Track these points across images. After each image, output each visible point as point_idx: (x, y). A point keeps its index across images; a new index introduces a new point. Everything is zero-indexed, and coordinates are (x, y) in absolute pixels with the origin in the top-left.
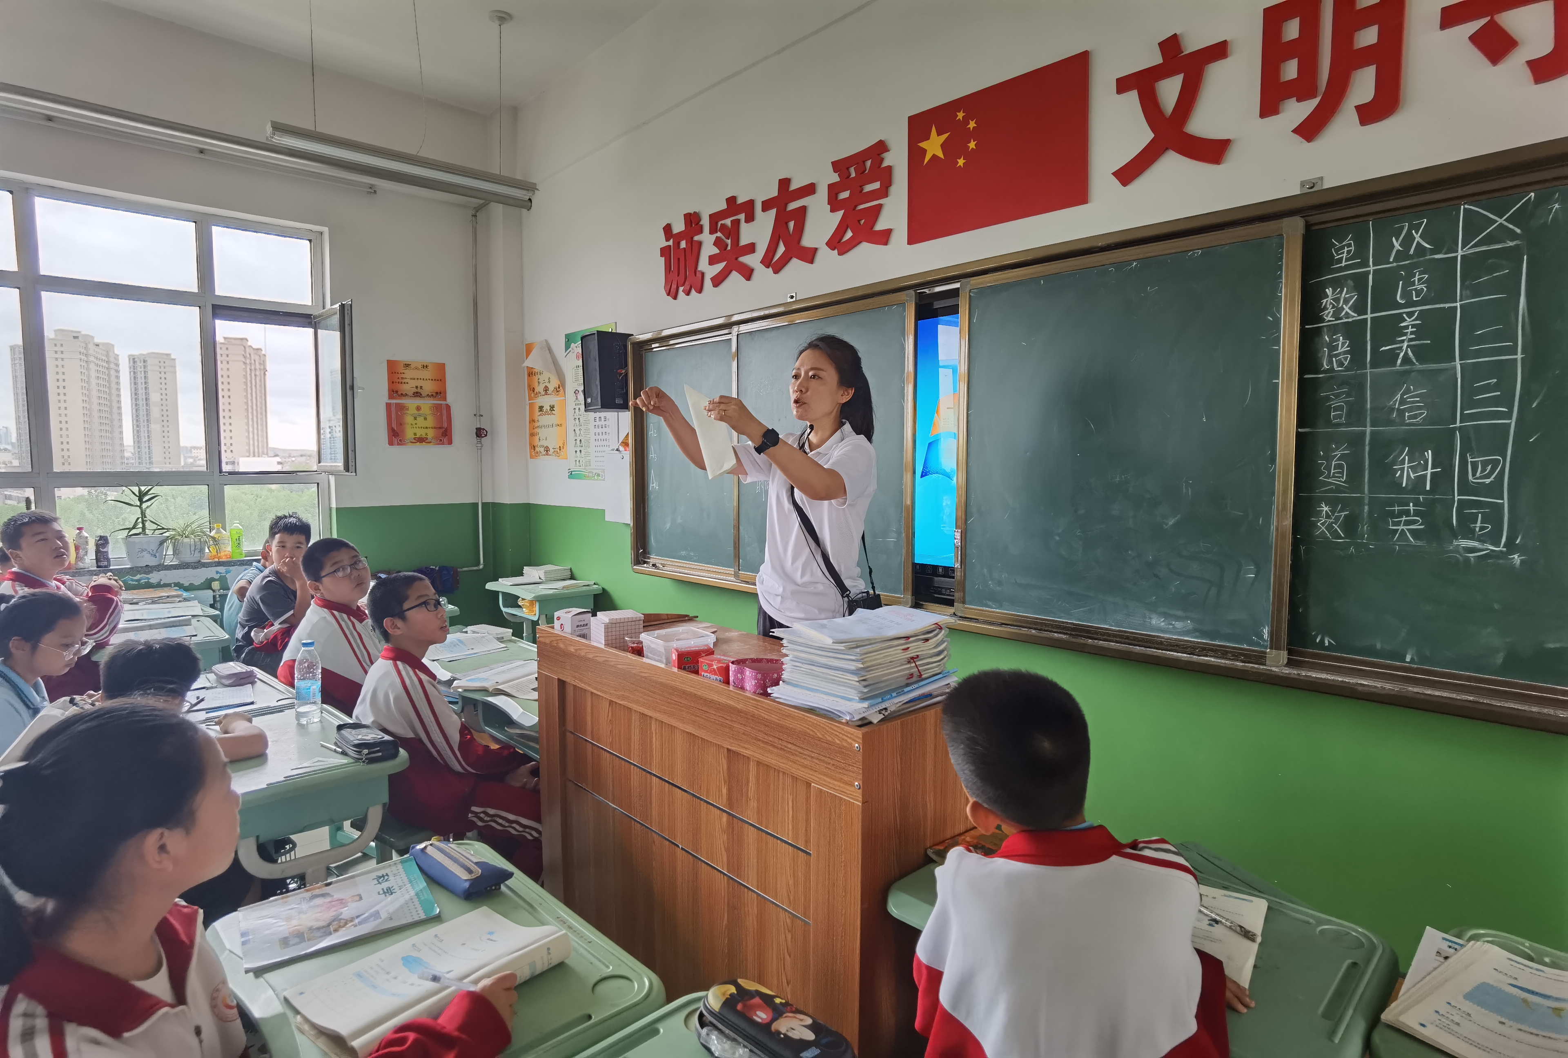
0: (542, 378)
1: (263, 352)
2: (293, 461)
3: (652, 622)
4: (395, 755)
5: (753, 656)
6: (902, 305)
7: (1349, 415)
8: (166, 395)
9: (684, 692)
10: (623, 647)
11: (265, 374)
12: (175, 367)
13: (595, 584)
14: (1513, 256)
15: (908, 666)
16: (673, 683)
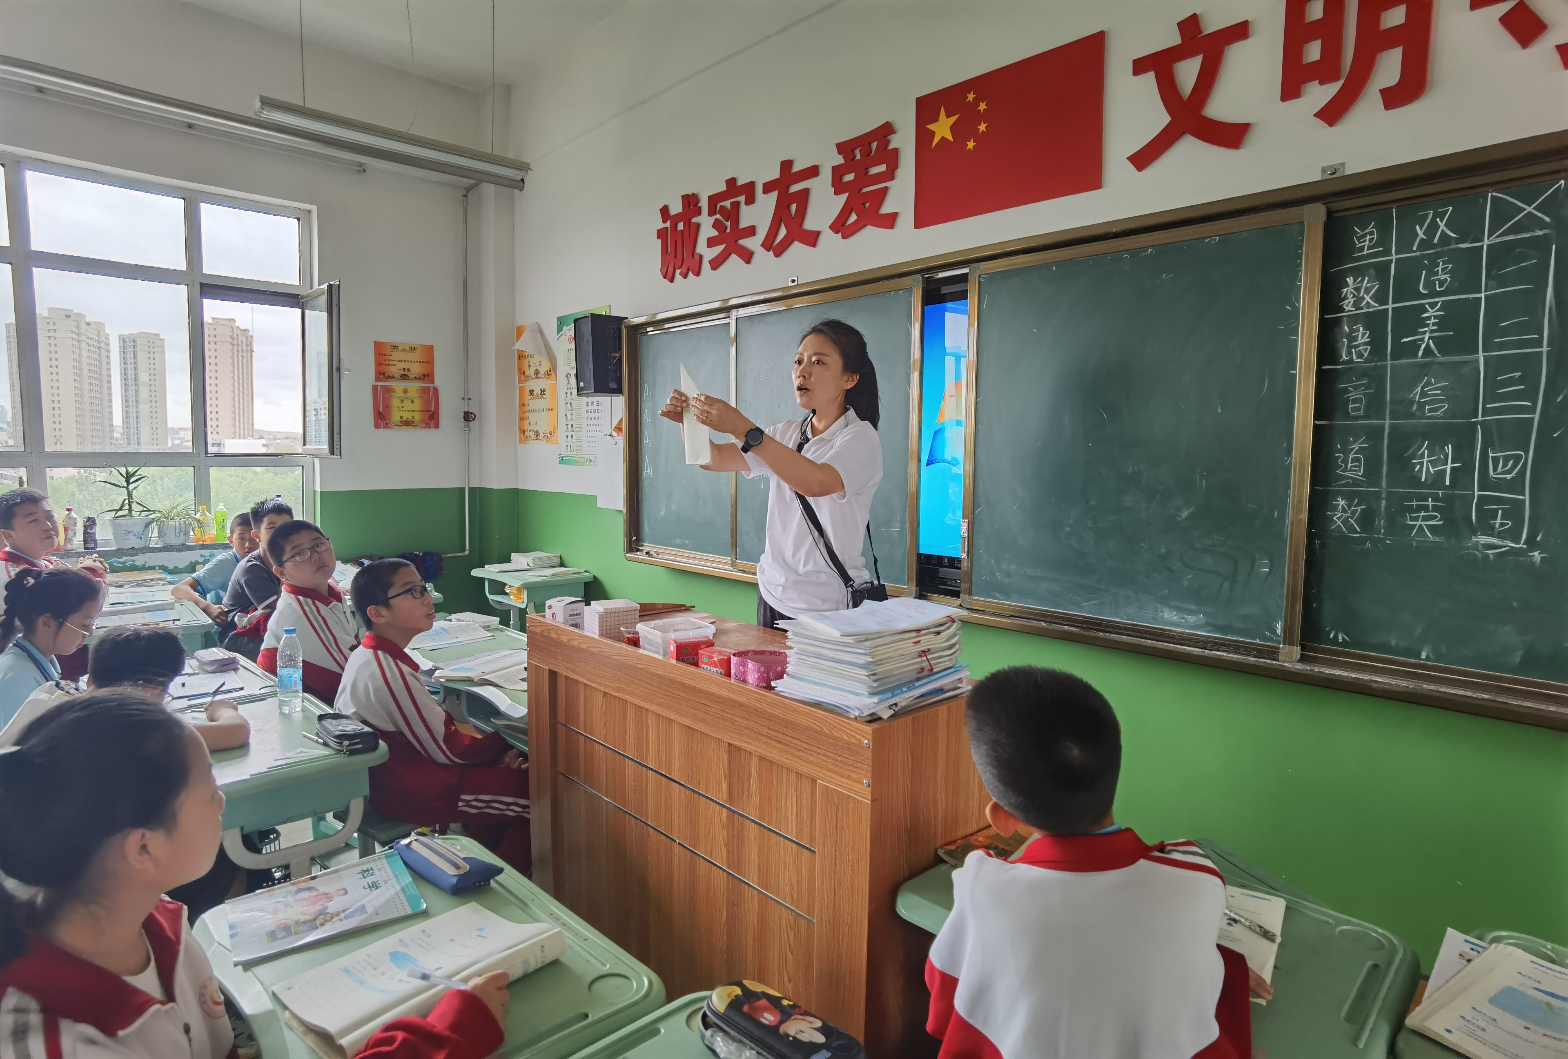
0: (532, 361)
1: (250, 333)
2: (278, 443)
3: (649, 611)
4: (375, 747)
5: (753, 648)
6: (909, 290)
7: (1367, 408)
8: (155, 375)
9: (683, 685)
10: (618, 638)
11: (251, 356)
12: (163, 347)
13: (585, 571)
14: (1540, 246)
15: (919, 659)
16: (671, 675)
